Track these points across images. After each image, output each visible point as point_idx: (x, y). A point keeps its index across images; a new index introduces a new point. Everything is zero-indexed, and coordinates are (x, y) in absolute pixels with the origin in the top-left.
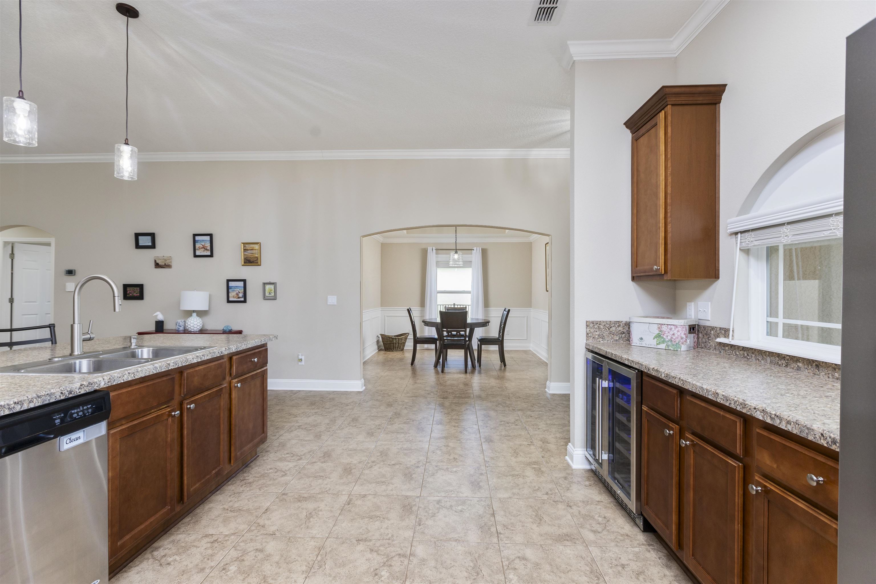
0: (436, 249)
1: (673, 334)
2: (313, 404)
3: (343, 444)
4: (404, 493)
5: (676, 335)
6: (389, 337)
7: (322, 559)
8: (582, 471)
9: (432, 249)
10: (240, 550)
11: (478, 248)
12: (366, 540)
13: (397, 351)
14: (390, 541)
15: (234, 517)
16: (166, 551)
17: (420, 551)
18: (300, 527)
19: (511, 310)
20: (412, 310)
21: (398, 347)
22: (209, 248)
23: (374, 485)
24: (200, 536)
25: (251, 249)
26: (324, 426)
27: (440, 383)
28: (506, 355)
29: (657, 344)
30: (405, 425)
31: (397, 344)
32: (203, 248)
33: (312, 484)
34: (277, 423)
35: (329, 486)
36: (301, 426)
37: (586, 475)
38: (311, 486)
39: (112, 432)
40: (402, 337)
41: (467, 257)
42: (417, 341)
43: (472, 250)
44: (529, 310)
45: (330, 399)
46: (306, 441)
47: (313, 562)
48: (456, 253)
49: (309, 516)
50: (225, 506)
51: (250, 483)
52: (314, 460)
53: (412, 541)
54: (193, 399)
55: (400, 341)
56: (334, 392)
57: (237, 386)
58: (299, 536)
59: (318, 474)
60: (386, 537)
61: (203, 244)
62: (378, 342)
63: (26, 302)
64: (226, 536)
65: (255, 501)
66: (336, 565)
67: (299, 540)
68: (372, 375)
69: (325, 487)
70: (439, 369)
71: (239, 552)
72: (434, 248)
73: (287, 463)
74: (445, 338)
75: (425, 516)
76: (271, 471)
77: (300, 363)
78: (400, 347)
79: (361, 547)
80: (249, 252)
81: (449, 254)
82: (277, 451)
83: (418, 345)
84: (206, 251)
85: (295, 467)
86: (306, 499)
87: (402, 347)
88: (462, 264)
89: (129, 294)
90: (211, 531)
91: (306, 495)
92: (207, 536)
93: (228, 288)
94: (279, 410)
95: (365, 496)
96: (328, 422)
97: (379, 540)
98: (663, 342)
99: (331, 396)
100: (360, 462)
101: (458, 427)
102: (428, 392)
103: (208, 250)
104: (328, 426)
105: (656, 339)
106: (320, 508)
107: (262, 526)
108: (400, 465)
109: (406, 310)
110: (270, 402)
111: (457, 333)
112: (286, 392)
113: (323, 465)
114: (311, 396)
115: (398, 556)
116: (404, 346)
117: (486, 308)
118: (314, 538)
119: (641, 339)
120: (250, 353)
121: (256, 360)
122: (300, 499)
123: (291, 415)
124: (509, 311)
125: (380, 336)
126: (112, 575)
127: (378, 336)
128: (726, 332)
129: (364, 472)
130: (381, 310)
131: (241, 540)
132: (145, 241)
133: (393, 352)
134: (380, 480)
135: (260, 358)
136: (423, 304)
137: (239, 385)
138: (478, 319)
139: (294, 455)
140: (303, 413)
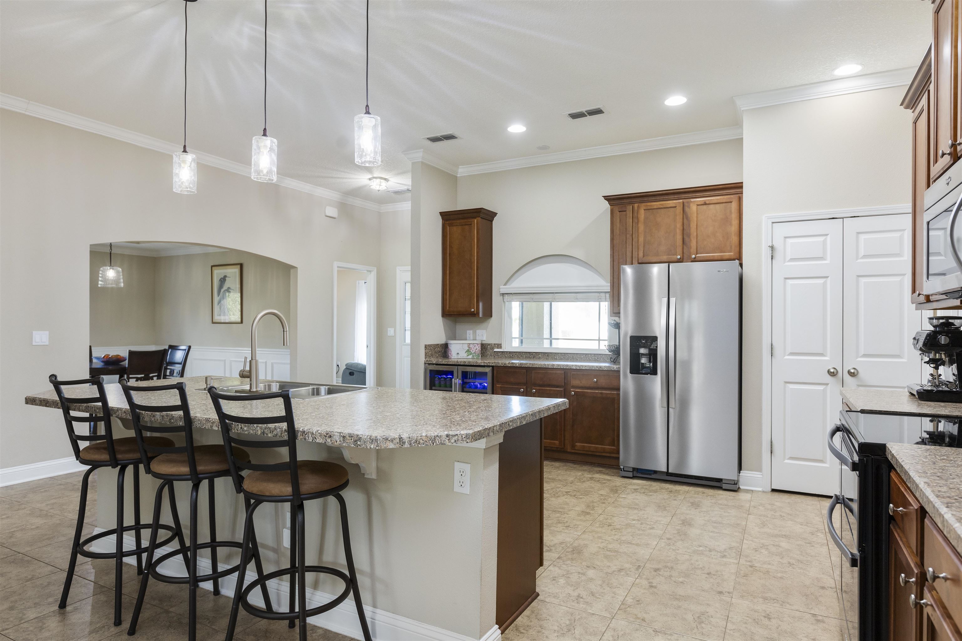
1: (476, 349)
5: (478, 349)
29: (467, 356)
98: (471, 354)
105: (466, 353)
119: (458, 354)
128: (499, 346)
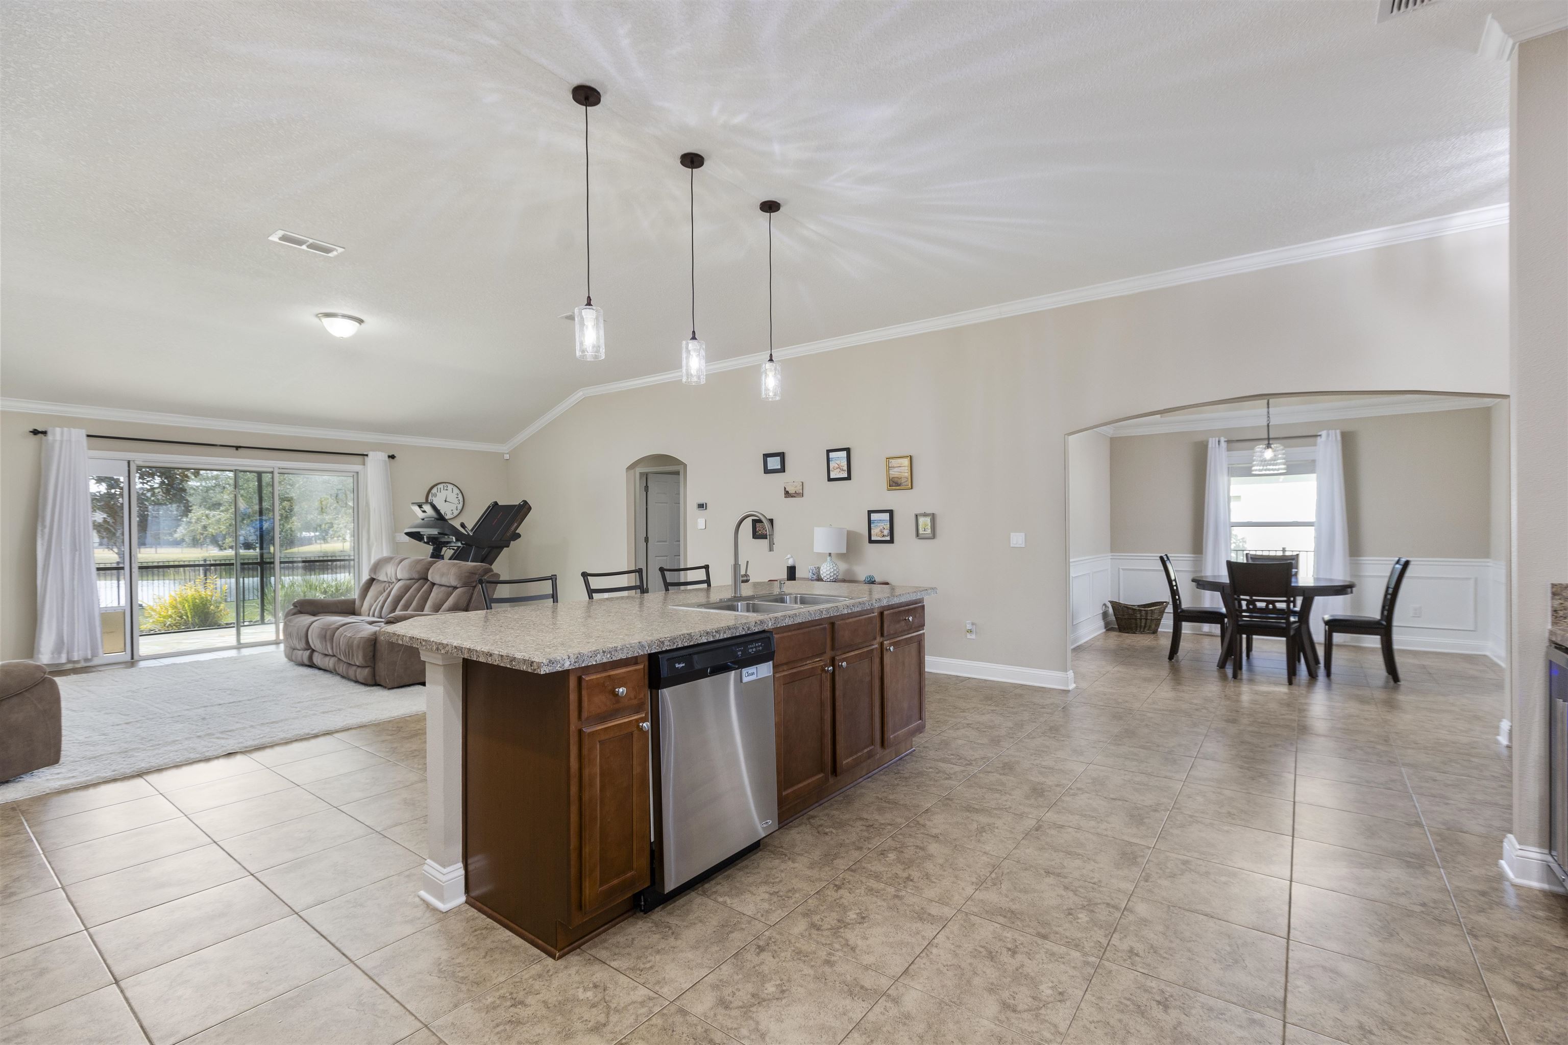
0: (1228, 442)
2: (988, 698)
3: (1033, 757)
4: (1126, 838)
6: (1127, 607)
7: (997, 878)
8: (1537, 892)
9: (1219, 442)
10: (899, 842)
11: (1332, 432)
12: (1059, 875)
13: (1142, 632)
14: (1095, 886)
15: (890, 808)
16: (822, 822)
17: (1142, 909)
18: (969, 837)
19: (1412, 563)
20: (1170, 558)
21: (1145, 627)
22: (845, 468)
23: (1077, 817)
24: (854, 818)
25: (898, 465)
26: (1005, 729)
27: (1225, 696)
28: (1399, 660)
30: (1141, 750)
31: (1143, 621)
32: (839, 468)
33: (986, 797)
34: (938, 716)
35: (1009, 803)
36: (971, 724)
37: (1546, 901)
38: (985, 799)
39: (777, 675)
40: (1152, 608)
41: (1301, 452)
42: (1181, 616)
43: (1317, 436)
44: (1484, 564)
45: (1016, 695)
46: (978, 744)
47: (985, 878)
48: (1269, 446)
49: (981, 830)
50: (878, 795)
51: (906, 778)
52: (989, 769)
53: (1131, 895)
54: (844, 656)
55: (1149, 615)
56: (1022, 686)
57: (890, 649)
58: (969, 846)
59: (994, 787)
60: (1089, 880)
61: (838, 462)
62: (1105, 615)
63: (658, 542)
64: (883, 824)
65: (913, 799)
66: (1015, 888)
67: (969, 851)
68: (1089, 669)
69: (1004, 804)
70: (1229, 671)
71: (897, 843)
72: (1223, 439)
73: (952, 766)
74: (1244, 614)
75: (1157, 873)
76: (931, 770)
77: (969, 636)
78: (1150, 627)
79: (1051, 880)
80: (896, 470)
81: (1252, 448)
82: (939, 749)
83: (1184, 624)
84: (842, 472)
85: (963, 771)
86: (977, 811)
87: (1153, 626)
88: (1284, 469)
89: (758, 532)
90: (865, 816)
91: (977, 807)
92: (861, 819)
93: (870, 522)
94: (940, 699)
95: (1062, 827)
96: (1012, 726)
97: (1079, 880)
99: (1018, 691)
100: (1057, 786)
101: (1248, 770)
102: (1196, 707)
103: (845, 471)
104: (1010, 731)
106: (996, 825)
107: (923, 826)
108: (1125, 802)
109: (1158, 558)
110: (928, 689)
111: (1267, 606)
112: (949, 677)
113: (1003, 778)
114: (986, 687)
115: (1105, 905)
116: (1158, 625)
117: (1353, 558)
118: (988, 854)
120: (903, 608)
121: (911, 619)
122: (969, 809)
123: (956, 708)
124: (1407, 564)
125: (1109, 605)
126: (781, 825)
127: (1105, 605)
129: (1063, 798)
130: (1110, 557)
131: (899, 832)
132: (774, 463)
133: (1134, 635)
134: (1088, 813)
135: (915, 617)
136: (1198, 547)
137: (892, 648)
138: (1331, 580)
139: (961, 758)
140: (974, 708)
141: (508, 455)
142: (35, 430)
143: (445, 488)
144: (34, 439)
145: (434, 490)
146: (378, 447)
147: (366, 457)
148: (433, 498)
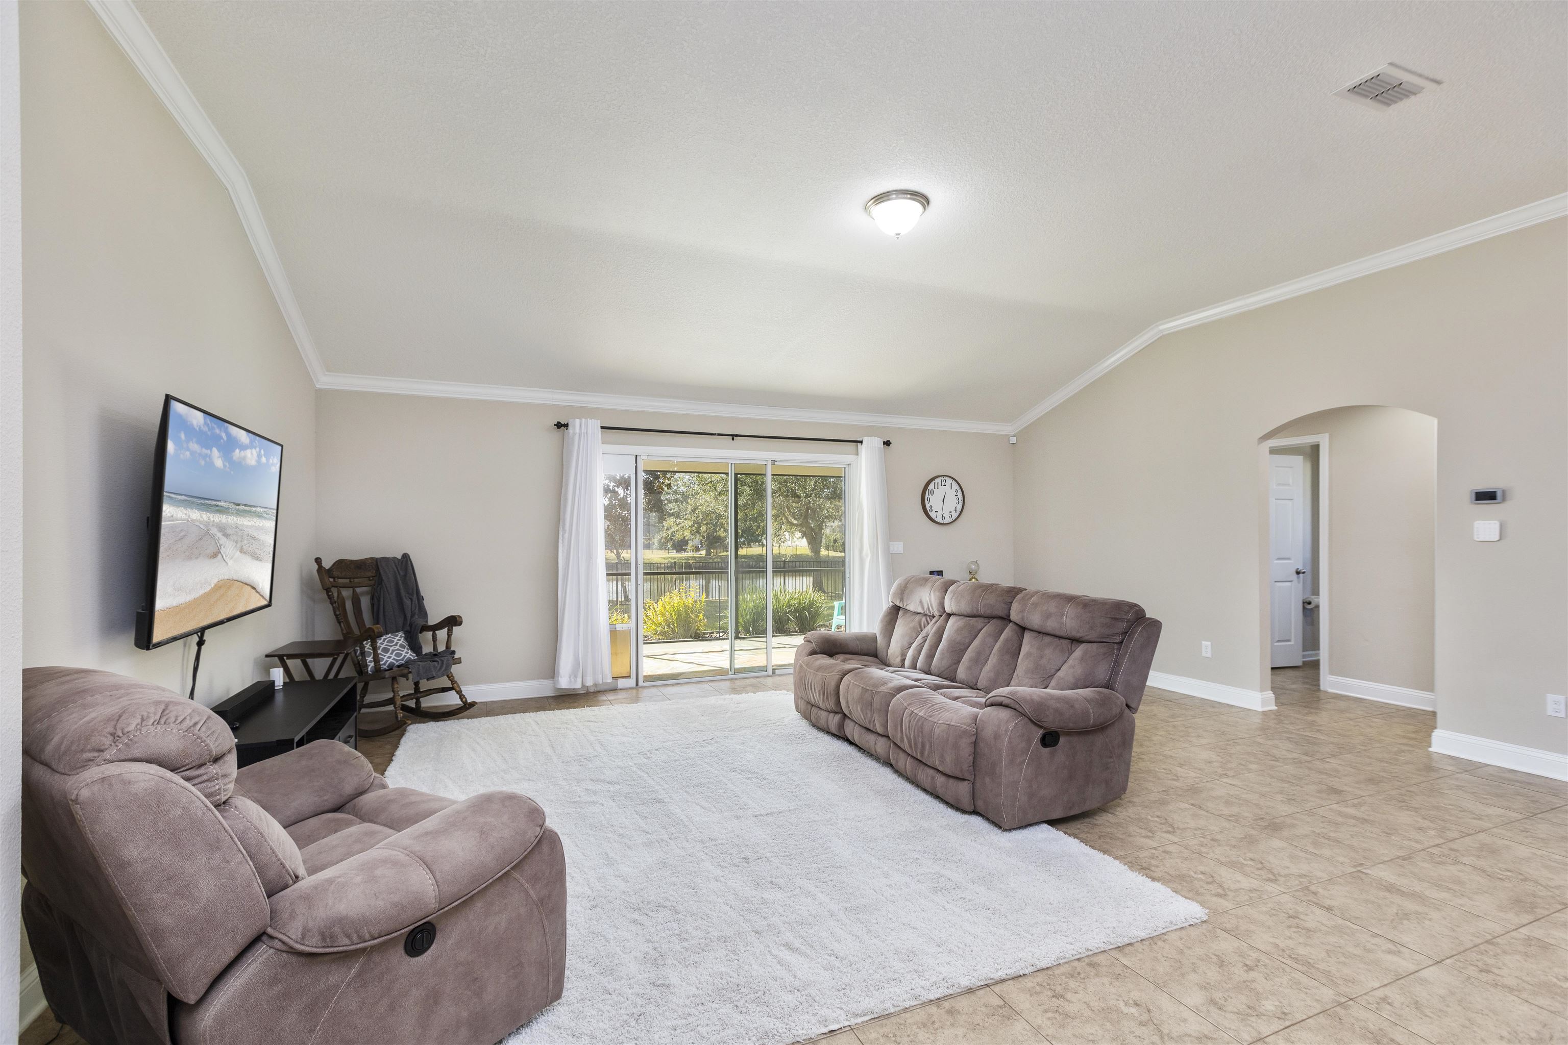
141: (1015, 438)
142: (559, 423)
143: (943, 483)
144: (557, 433)
145: (931, 486)
146: (872, 431)
147: (859, 444)
148: (930, 496)
